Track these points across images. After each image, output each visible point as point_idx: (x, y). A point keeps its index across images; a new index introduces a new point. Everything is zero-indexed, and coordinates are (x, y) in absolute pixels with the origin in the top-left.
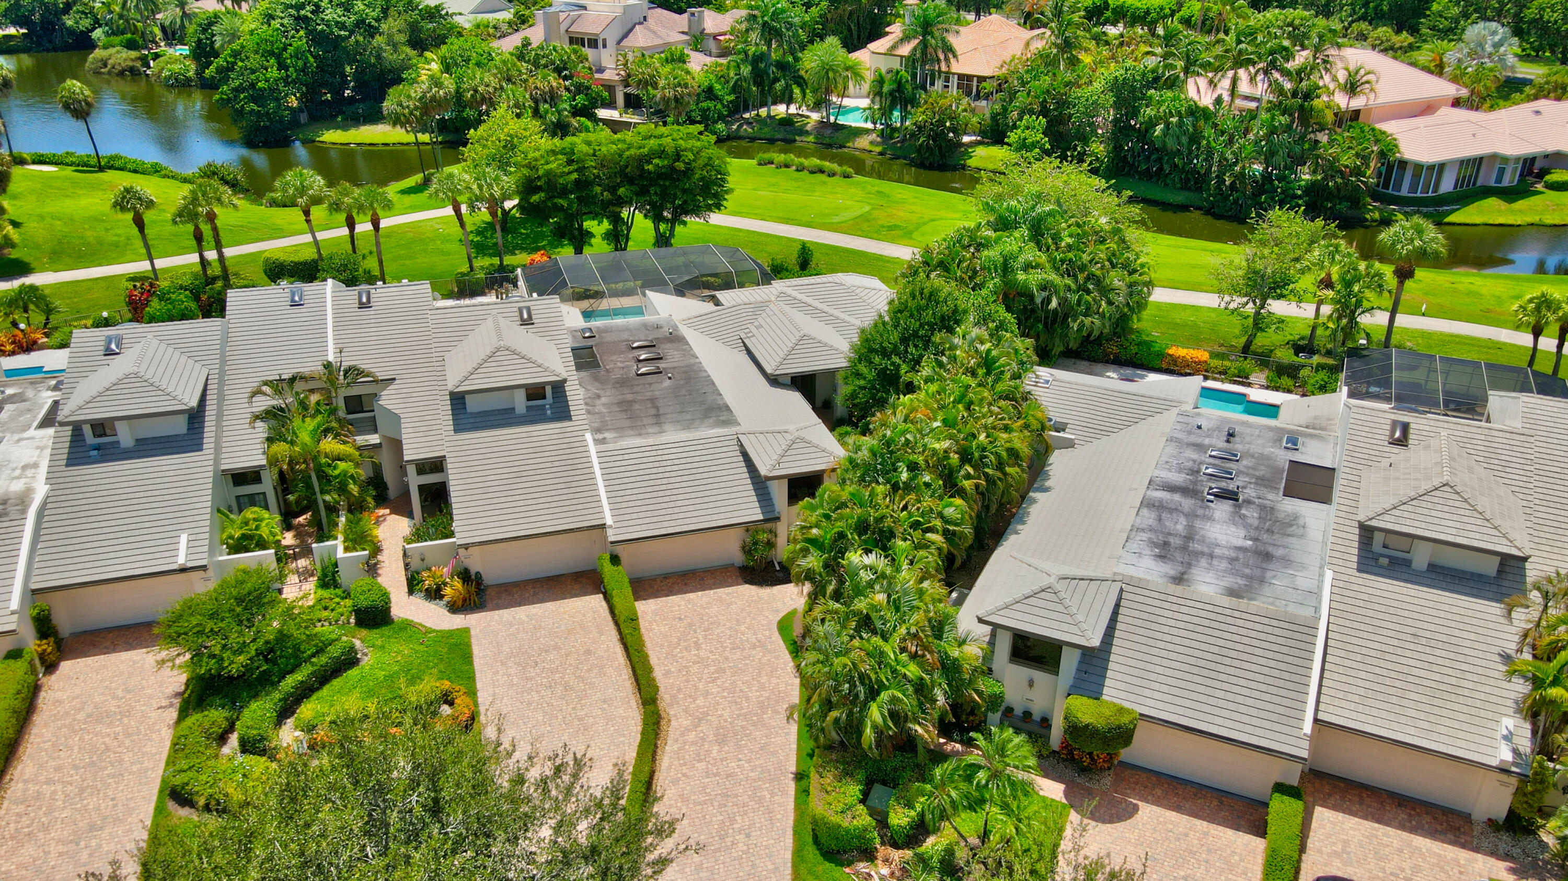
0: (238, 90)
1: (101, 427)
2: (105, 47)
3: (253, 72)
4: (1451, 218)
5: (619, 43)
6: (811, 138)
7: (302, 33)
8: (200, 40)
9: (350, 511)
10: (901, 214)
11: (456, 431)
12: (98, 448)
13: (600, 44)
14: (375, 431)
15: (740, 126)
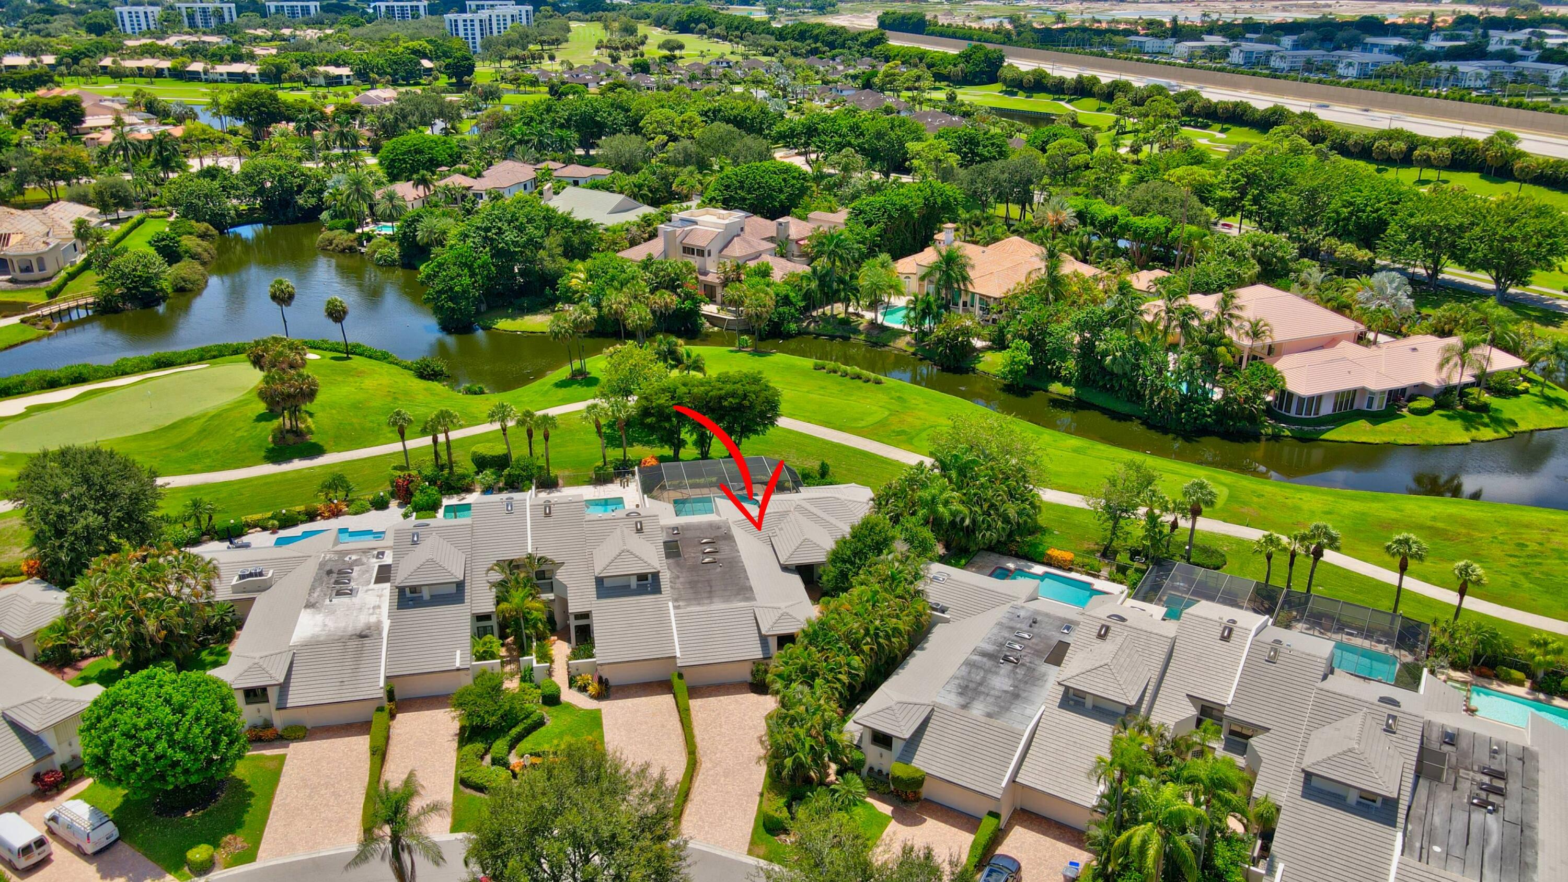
0: (440, 292)
1: (414, 589)
2: (331, 229)
3: (452, 279)
4: (1325, 436)
5: (721, 251)
6: (862, 337)
7: (488, 249)
8: (405, 233)
9: (538, 639)
10: (910, 419)
11: (598, 598)
12: (412, 599)
13: (706, 253)
14: (552, 591)
15: (809, 324)
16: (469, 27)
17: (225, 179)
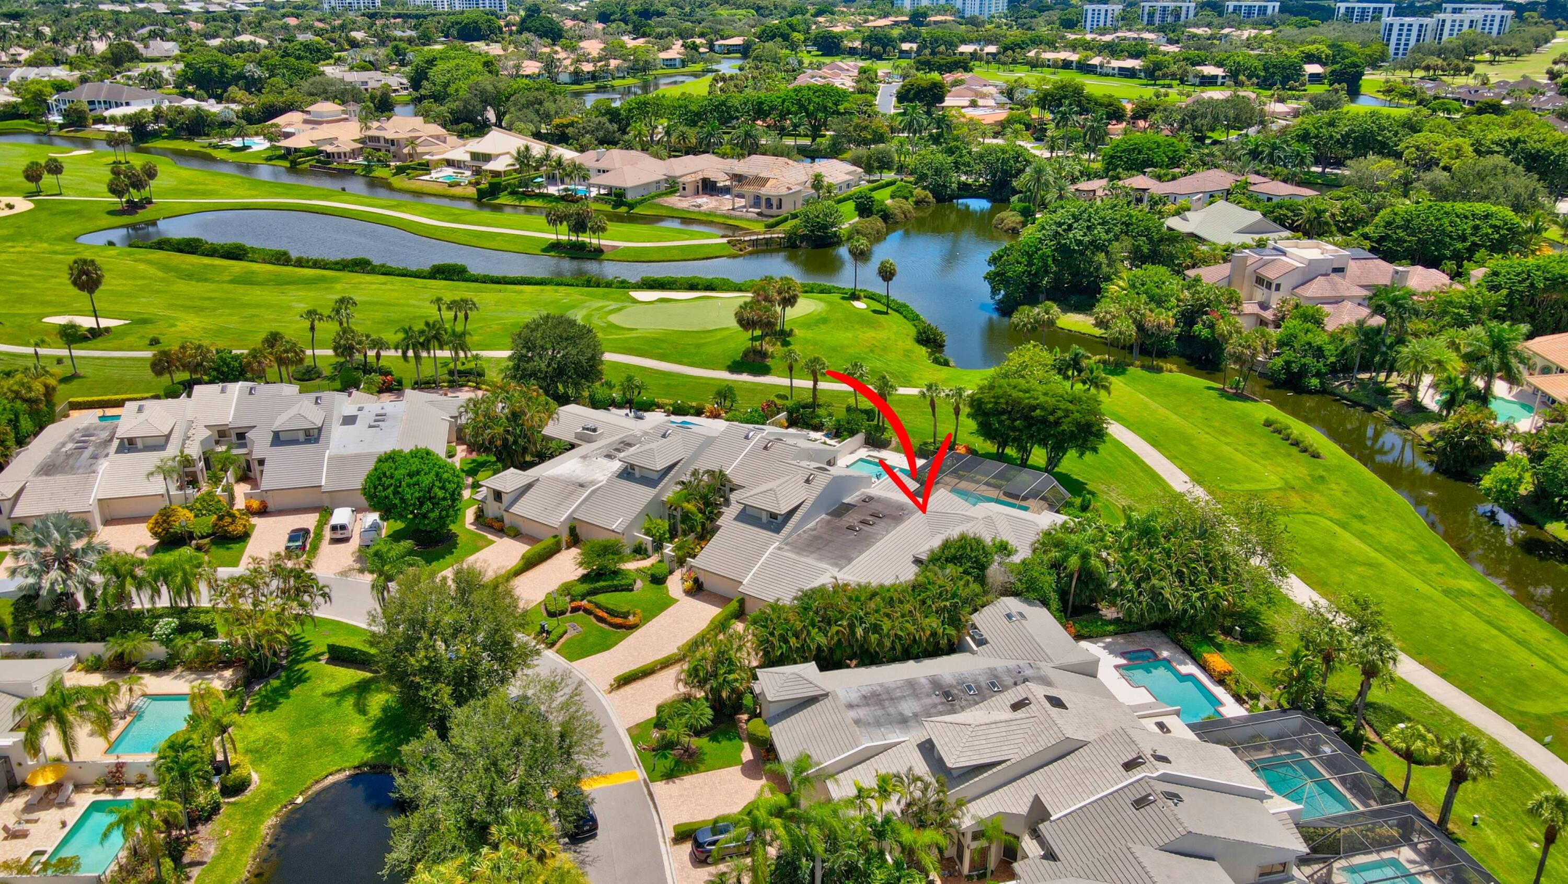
2: (1010, 210)
3: (1010, 264)
5: (1294, 287)
6: (1389, 413)
7: (1053, 243)
10: (1295, 499)
11: (735, 519)
12: (628, 473)
13: (1273, 287)
15: (1341, 385)
16: (1405, 33)
17: (961, 157)
